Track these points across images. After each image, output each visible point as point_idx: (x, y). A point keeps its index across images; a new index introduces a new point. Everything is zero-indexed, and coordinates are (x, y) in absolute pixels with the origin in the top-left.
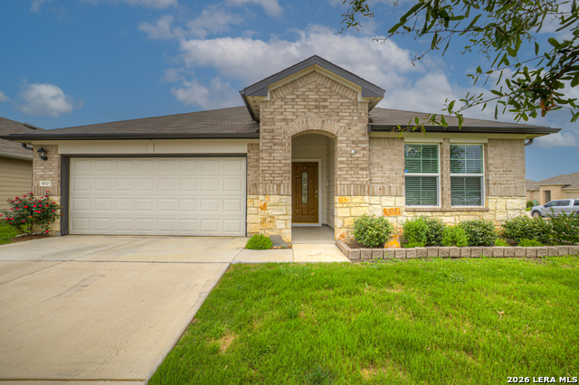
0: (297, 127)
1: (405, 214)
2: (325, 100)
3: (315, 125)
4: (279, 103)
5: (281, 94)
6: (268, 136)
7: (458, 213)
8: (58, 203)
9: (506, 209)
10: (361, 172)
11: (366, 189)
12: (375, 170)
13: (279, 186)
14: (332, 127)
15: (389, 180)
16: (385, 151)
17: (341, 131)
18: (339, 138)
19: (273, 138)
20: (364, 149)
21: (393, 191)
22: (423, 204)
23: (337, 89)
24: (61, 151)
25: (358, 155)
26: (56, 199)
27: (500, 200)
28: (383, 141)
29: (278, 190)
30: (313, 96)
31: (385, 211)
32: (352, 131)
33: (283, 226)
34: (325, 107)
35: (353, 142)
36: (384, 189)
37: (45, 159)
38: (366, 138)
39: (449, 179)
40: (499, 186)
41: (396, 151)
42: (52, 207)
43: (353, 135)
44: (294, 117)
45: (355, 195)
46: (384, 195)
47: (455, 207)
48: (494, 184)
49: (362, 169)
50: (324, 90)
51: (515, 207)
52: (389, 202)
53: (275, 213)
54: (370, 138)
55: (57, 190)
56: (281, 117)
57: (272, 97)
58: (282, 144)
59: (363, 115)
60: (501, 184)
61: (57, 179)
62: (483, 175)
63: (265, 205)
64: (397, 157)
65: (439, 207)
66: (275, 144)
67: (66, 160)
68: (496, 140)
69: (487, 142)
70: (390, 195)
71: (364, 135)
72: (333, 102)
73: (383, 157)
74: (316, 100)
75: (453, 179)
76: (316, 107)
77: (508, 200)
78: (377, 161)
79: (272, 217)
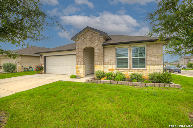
0: (84, 47)
1: (116, 70)
2: (91, 38)
3: (89, 45)
4: (80, 40)
5: (81, 38)
6: (78, 49)
7: (134, 71)
8: (44, 67)
9: (154, 69)
10: (101, 58)
11: (102, 63)
12: (106, 57)
13: (80, 62)
14: (93, 46)
15: (110, 60)
16: (109, 51)
17: (95, 46)
18: (95, 49)
19: (79, 50)
20: (102, 51)
21: (112, 63)
22: (123, 67)
23: (94, 34)
24: (44, 56)
25: (100, 53)
26: (43, 66)
27: (151, 66)
28: (108, 48)
29: (80, 63)
30: (88, 37)
31: (109, 69)
32: (98, 46)
33: (81, 73)
34: (91, 40)
35: (99, 49)
36: (109, 63)
37: (42, 57)
38: (102, 48)
39: (132, 59)
40: (151, 61)
41: (113, 51)
42: (42, 67)
43: (98, 47)
44: (84, 44)
45: (99, 65)
46: (109, 64)
47: (134, 68)
48: (149, 60)
49: (101, 57)
50: (91, 35)
51: (158, 69)
52: (110, 67)
53: (80, 69)
54: (104, 48)
55: (43, 64)
56: (81, 44)
57: (79, 39)
58: (81, 51)
59: (101, 41)
60: (152, 60)
61: (43, 61)
62: (145, 57)
63: (77, 67)
64: (113, 53)
65: (128, 68)
66: (79, 51)
67: (45, 57)
68: (150, 44)
69: (146, 45)
70: (111, 64)
71: (102, 47)
72: (93, 38)
73: (109, 53)
74: (89, 38)
75: (133, 59)
76: (89, 40)
77: (155, 66)
78: (107, 54)
79: (79, 70)
